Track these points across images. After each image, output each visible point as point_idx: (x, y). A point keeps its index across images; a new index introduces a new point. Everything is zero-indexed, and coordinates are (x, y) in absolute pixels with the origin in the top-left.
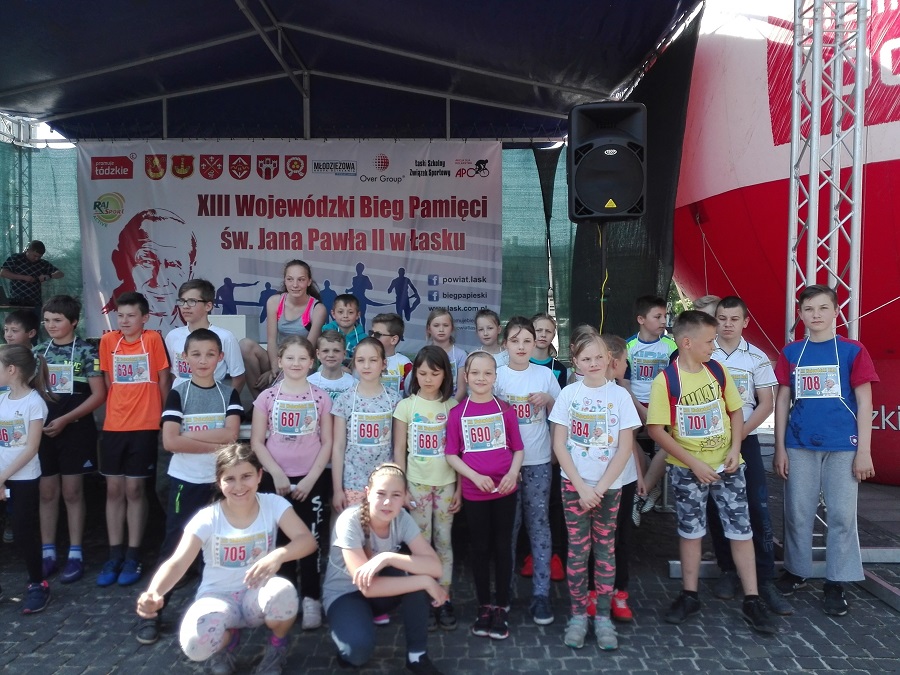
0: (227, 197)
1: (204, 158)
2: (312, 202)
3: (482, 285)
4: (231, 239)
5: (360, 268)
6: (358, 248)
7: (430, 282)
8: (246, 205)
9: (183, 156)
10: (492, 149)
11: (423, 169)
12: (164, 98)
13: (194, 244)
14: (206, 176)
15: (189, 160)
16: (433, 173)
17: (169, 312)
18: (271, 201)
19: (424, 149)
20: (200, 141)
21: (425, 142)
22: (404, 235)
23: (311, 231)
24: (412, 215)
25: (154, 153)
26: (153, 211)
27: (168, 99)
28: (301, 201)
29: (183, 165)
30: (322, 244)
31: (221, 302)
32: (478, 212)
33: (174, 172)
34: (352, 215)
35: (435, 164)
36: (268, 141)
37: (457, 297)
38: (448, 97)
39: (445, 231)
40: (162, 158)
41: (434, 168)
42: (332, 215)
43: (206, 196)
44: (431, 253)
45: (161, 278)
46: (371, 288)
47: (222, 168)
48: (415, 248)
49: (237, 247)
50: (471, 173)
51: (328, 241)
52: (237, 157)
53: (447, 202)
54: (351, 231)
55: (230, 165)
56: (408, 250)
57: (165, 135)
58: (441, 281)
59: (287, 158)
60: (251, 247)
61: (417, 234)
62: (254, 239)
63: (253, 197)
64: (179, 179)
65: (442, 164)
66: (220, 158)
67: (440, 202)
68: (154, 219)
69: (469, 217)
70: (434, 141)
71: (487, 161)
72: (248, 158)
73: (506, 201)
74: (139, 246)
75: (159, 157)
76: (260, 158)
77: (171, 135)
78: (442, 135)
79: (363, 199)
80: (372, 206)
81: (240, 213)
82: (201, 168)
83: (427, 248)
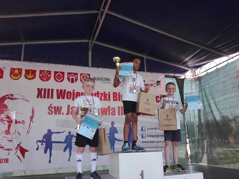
0: (52, 90)
4: (53, 110)
5: (113, 123)
6: (112, 115)
7: (142, 130)
8: (61, 94)
9: (31, 70)
12: (24, 44)
13: (33, 112)
15: (34, 72)
17: (14, 149)
18: (74, 93)
20: (40, 64)
25: (15, 67)
26: (12, 95)
29: (30, 74)
31: (44, 142)
32: (159, 100)
33: (26, 77)
34: (109, 100)
36: (73, 66)
37: (153, 136)
38: (145, 57)
42: (101, 99)
43: (42, 89)
44: (142, 117)
45: (12, 130)
49: (56, 114)
50: (155, 85)
52: (58, 72)
54: (109, 107)
57: (22, 60)
58: (146, 129)
60: (63, 114)
62: (64, 110)
63: (65, 90)
64: (28, 80)
66: (50, 72)
68: (12, 99)
71: (160, 81)
72: (63, 73)
75: (18, 69)
77: (25, 60)
78: (144, 70)
79: (114, 93)
80: (118, 96)
81: (58, 97)
82: (40, 76)
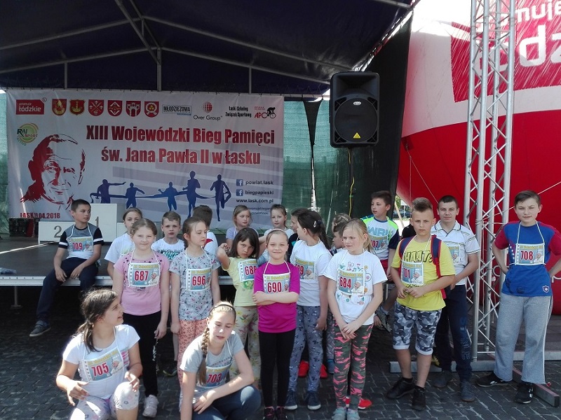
0: (106, 127)
1: (91, 102)
2: (162, 131)
3: (270, 187)
4: (108, 154)
5: (193, 174)
6: (192, 162)
7: (238, 184)
8: (119, 133)
9: (78, 100)
10: (277, 101)
11: (234, 112)
12: (66, 63)
13: (83, 157)
14: (93, 114)
15: (81, 103)
16: (240, 115)
17: (66, 202)
18: (135, 131)
19: (236, 99)
20: (89, 91)
21: (236, 95)
22: (221, 153)
23: (161, 150)
24: (227, 141)
25: (58, 98)
26: (57, 136)
27: (68, 63)
28: (154, 131)
29: (77, 106)
30: (168, 158)
31: (99, 195)
32: (269, 140)
33: (72, 111)
34: (188, 140)
35: (242, 109)
36: (134, 91)
37: (254, 193)
38: (250, 67)
39: (247, 152)
40: (64, 101)
41: (241, 112)
42: (175, 140)
43: (92, 127)
44: (239, 165)
45: (61, 179)
46: (199, 187)
47: (103, 108)
48: (228, 162)
49: (112, 160)
50: (265, 115)
51: (172, 156)
52: (114, 101)
53: (249, 133)
54: (187, 151)
55: (109, 107)
56: (223, 163)
57: (66, 86)
58: (244, 183)
59: (146, 103)
60: (121, 160)
61: (230, 153)
62: (123, 155)
63: (123, 128)
64: (75, 115)
65: (247, 109)
66: (102, 102)
67: (245, 133)
68: (58, 141)
69: (263, 144)
70: (241, 94)
71: (274, 108)
72: (120, 103)
73: (286, 133)
74: (47, 158)
75: (62, 100)
76: (128, 102)
77: (70, 86)
78: (247, 91)
79: (195, 130)
80: (201, 135)
81: (115, 138)
82: (89, 108)
83: (236, 162)
